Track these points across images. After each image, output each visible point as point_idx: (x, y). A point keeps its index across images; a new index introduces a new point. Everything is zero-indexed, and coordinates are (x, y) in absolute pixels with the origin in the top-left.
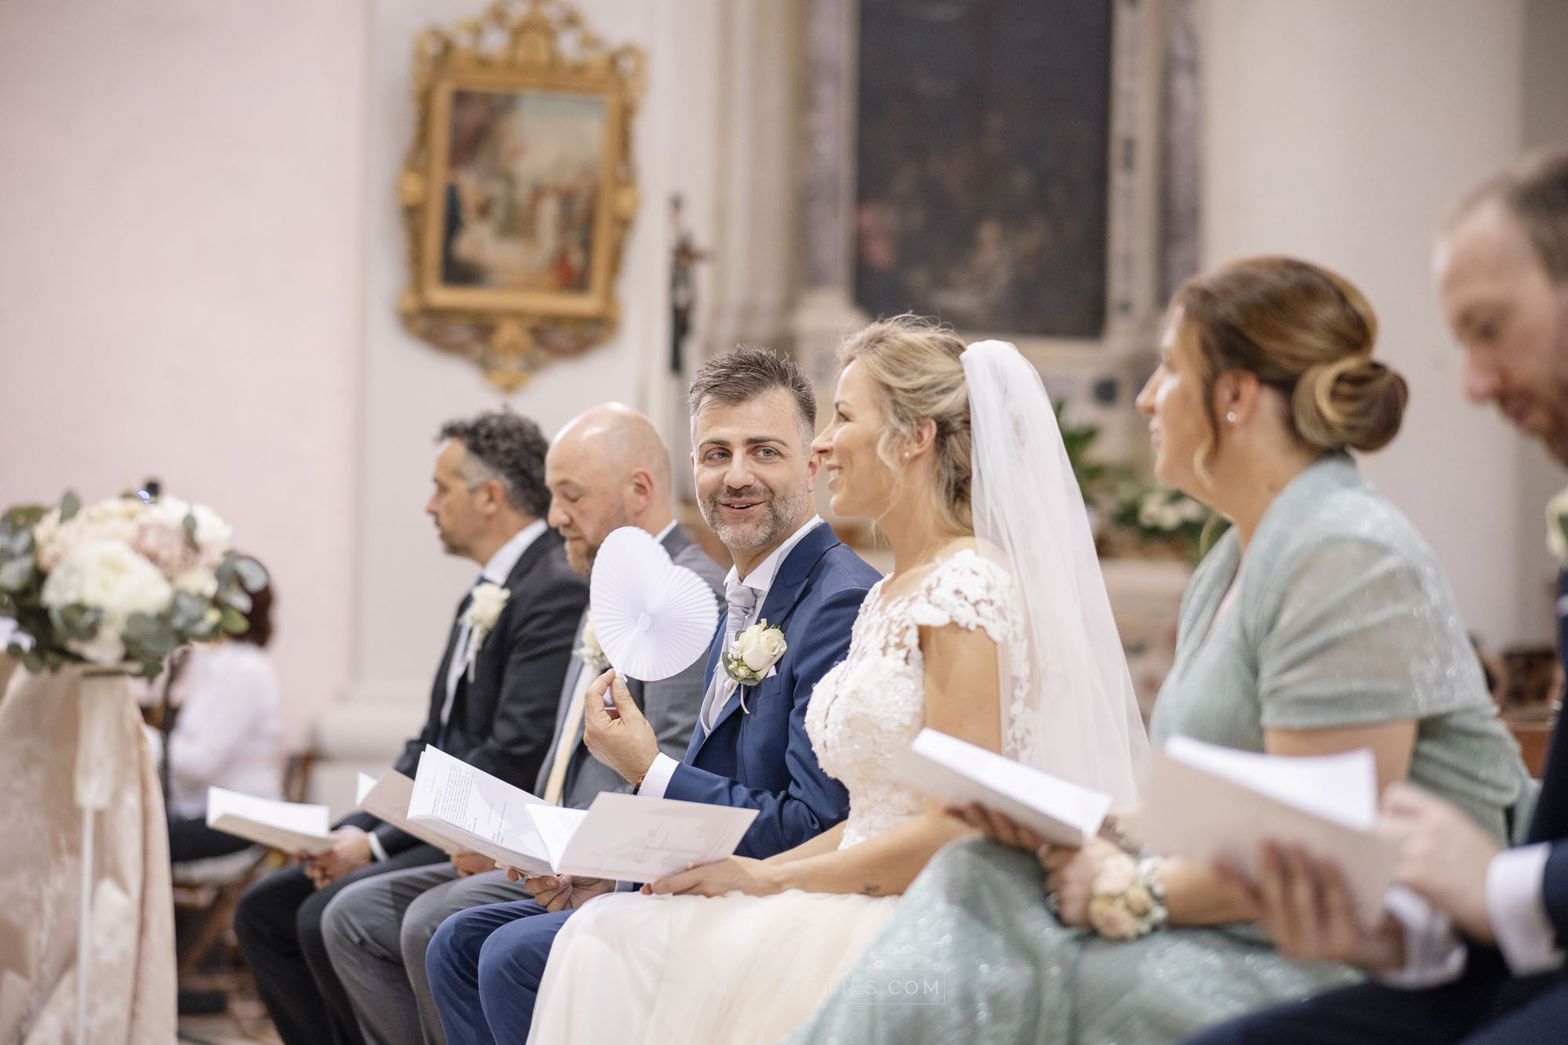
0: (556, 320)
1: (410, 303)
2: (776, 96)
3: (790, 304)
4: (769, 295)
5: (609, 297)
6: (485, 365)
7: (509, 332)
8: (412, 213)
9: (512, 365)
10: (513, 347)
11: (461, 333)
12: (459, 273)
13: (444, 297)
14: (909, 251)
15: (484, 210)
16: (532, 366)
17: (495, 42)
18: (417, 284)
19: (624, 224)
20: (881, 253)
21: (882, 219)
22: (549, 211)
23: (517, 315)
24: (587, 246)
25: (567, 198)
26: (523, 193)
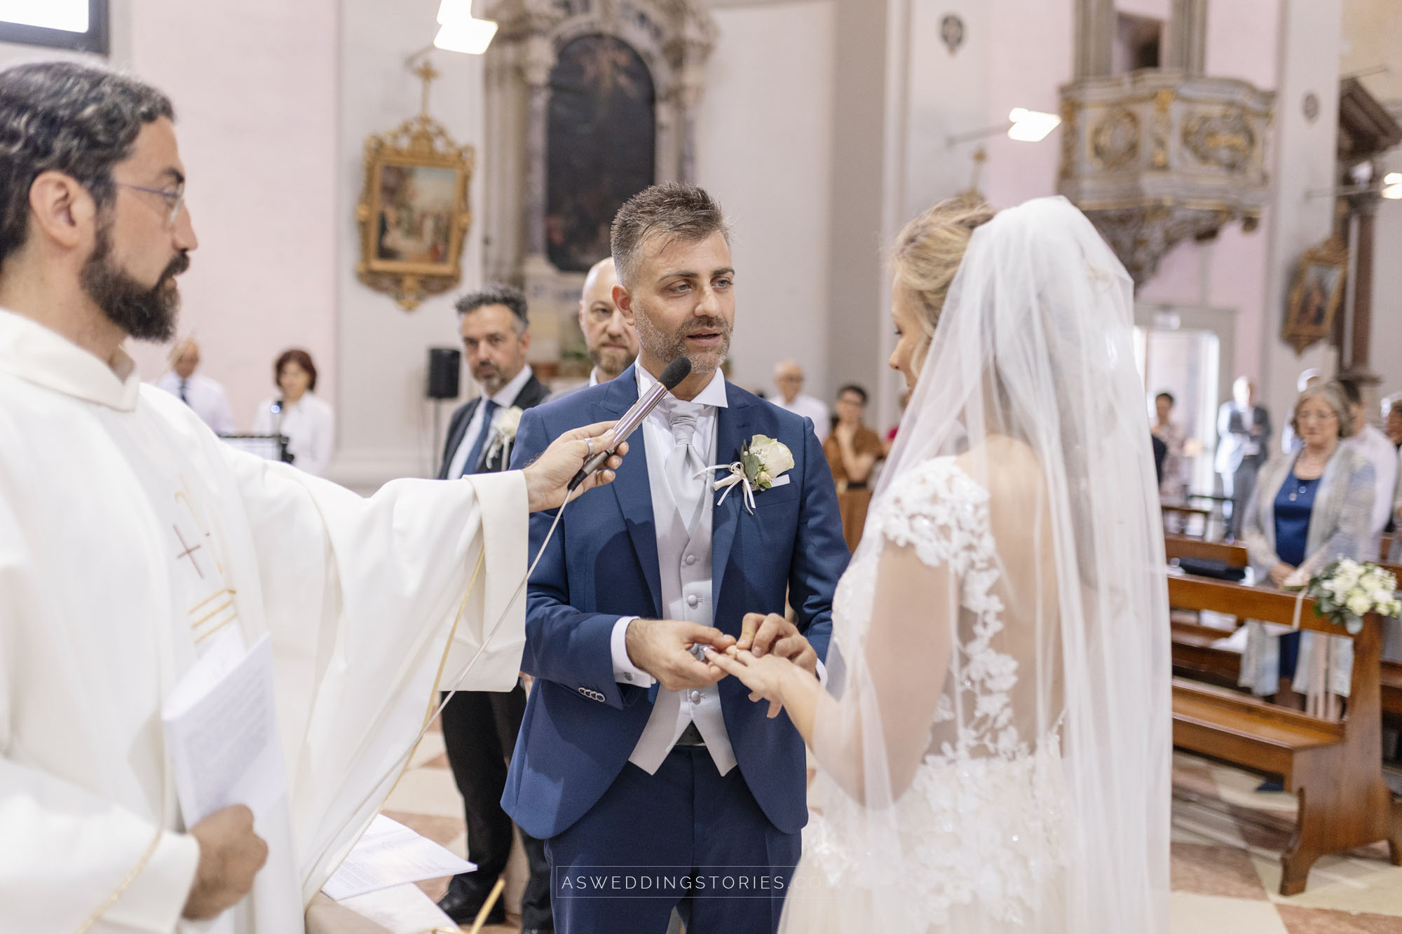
0: (432, 277)
1: (362, 268)
2: (511, 165)
3: (520, 260)
4: (510, 255)
5: (458, 267)
6: (398, 298)
7: (409, 282)
8: (363, 225)
9: (410, 298)
10: (411, 290)
11: (386, 282)
12: (386, 253)
13: (379, 265)
14: (571, 236)
15: (398, 223)
16: (420, 298)
17: (404, 143)
18: (365, 258)
19: (464, 231)
20: (558, 238)
21: (558, 222)
22: (429, 225)
23: (412, 274)
24: (447, 240)
25: (438, 218)
26: (416, 216)
